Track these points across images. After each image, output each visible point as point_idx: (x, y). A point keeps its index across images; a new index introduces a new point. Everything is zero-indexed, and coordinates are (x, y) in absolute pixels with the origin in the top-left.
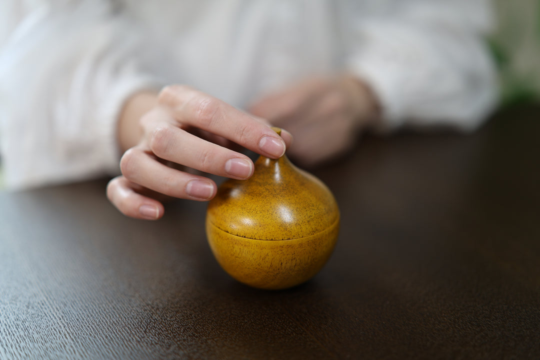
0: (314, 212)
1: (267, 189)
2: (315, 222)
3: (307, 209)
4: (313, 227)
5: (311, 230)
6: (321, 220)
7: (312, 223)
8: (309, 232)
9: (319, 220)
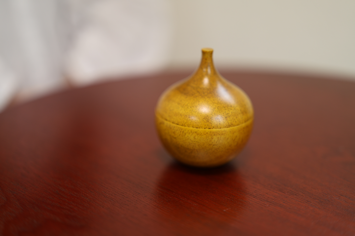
0: (231, 111)
1: (198, 92)
2: (231, 118)
3: (226, 108)
4: (229, 122)
5: (227, 124)
6: (237, 118)
7: (228, 119)
8: (225, 125)
9: (235, 118)
